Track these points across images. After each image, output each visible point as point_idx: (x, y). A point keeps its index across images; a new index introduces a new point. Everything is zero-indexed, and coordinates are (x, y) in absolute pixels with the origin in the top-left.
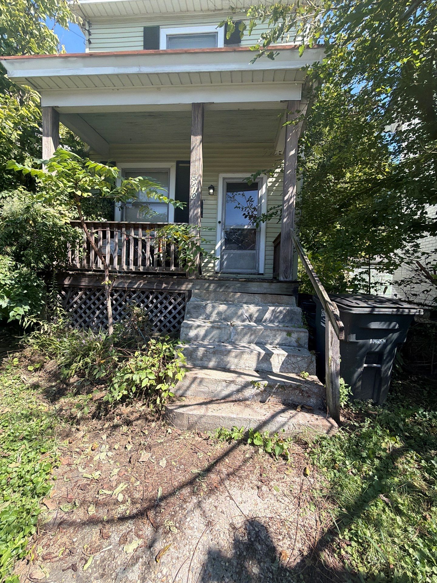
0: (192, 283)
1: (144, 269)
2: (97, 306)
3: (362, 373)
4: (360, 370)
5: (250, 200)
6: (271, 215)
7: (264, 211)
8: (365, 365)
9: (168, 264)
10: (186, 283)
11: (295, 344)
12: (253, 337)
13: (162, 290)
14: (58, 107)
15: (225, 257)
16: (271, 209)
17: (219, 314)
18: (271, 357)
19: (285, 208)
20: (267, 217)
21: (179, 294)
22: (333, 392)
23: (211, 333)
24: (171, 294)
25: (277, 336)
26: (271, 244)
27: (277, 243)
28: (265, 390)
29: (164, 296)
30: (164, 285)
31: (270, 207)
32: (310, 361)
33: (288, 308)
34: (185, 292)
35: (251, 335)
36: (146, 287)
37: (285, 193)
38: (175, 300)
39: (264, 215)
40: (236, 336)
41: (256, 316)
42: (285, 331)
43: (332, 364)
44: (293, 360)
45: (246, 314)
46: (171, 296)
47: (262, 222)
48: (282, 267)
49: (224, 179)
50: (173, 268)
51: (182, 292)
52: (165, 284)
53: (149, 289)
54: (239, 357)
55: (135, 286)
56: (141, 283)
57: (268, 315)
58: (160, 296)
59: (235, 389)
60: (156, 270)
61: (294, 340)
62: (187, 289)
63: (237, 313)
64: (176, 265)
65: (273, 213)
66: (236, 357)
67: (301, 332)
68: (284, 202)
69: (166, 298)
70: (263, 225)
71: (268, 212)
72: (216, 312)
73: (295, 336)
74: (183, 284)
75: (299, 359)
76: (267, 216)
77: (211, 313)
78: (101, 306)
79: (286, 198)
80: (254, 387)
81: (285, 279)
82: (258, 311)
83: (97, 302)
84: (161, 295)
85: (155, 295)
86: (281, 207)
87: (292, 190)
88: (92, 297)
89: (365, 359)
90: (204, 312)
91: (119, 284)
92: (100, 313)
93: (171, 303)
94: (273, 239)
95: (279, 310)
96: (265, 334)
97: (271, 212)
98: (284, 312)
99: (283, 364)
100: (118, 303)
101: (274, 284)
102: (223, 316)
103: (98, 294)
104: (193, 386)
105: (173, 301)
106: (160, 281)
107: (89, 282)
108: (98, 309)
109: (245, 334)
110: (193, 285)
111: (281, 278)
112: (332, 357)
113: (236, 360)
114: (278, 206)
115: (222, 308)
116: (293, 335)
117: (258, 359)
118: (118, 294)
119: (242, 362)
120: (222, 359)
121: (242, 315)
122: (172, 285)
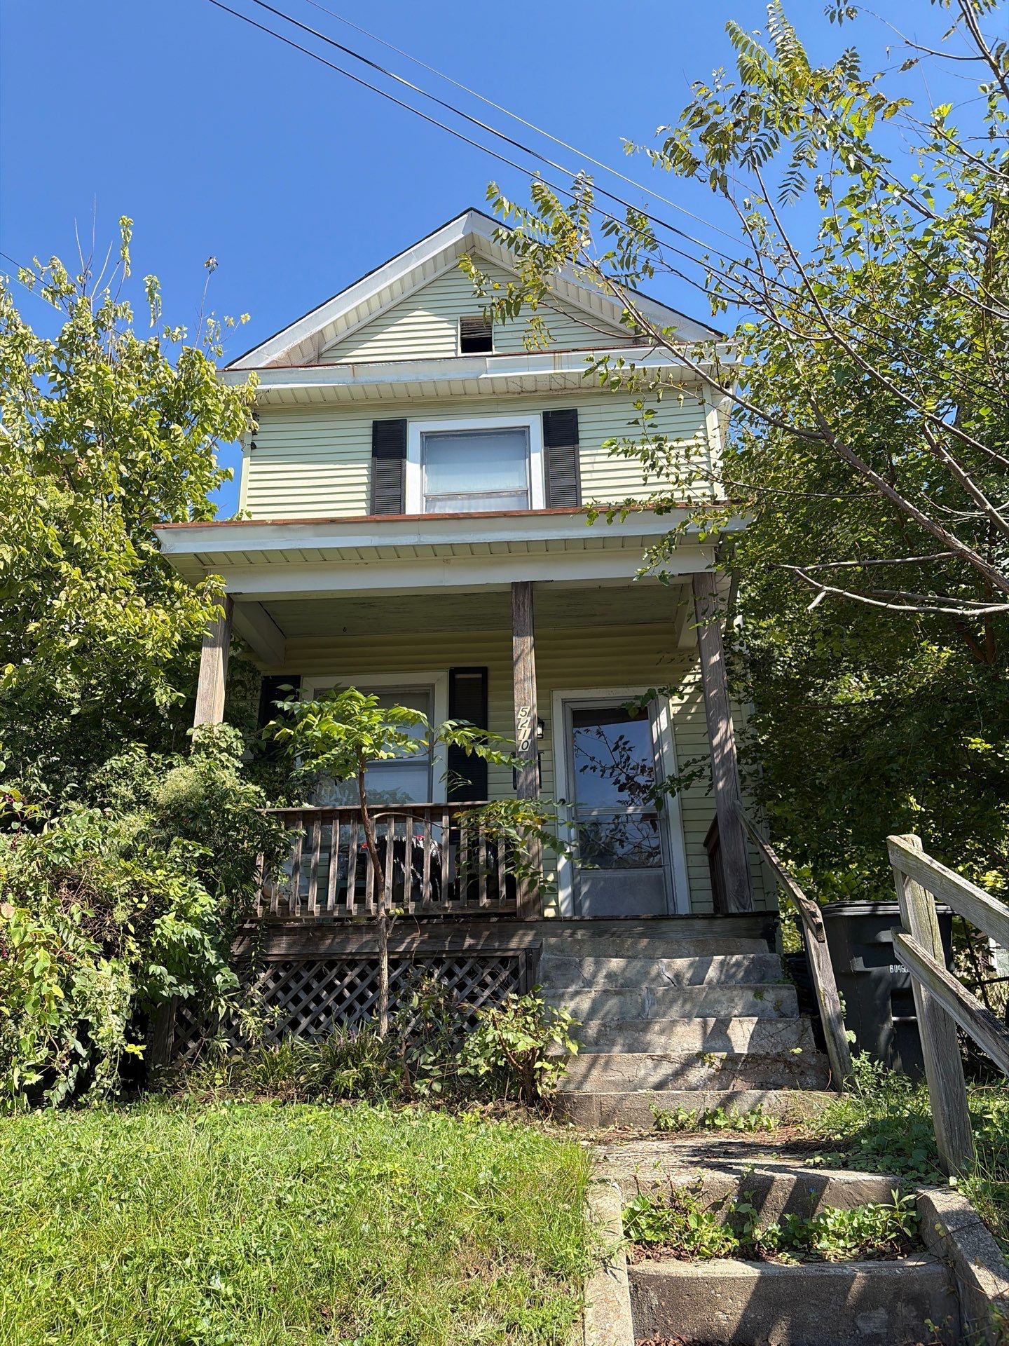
0: (534, 932)
1: (416, 909)
2: (301, 1006)
3: (891, 1032)
4: (887, 1027)
5: (621, 745)
6: (690, 778)
7: (670, 770)
8: (894, 1019)
9: (474, 894)
10: (521, 932)
11: (774, 1014)
12: (688, 1007)
13: (463, 951)
14: (240, 593)
15: (585, 889)
16: (687, 765)
17: (610, 976)
18: (727, 1027)
19: (717, 761)
20: (681, 782)
21: (504, 961)
22: (837, 1053)
23: (603, 1005)
24: (483, 961)
25: (736, 999)
26: (700, 848)
27: (713, 845)
28: (724, 1069)
29: (466, 968)
30: (469, 941)
31: (683, 761)
32: (801, 1028)
33: (752, 956)
34: (518, 953)
35: (685, 1002)
36: (426, 948)
37: (713, 732)
38: (494, 976)
39: (672, 779)
40: (655, 1008)
41: (688, 975)
42: (750, 988)
43: (827, 1001)
44: (770, 1028)
45: (668, 974)
46: (483, 967)
47: (669, 795)
48: (730, 884)
49: (565, 702)
50: (485, 901)
51: (510, 954)
52: (471, 937)
53: (434, 952)
54: (668, 1031)
55: (401, 948)
56: (413, 940)
57: (712, 973)
58: (457, 969)
59: (670, 1072)
60: (446, 909)
61: (770, 1005)
62: (523, 946)
63: (647, 973)
64: (493, 894)
65: (694, 774)
66: (662, 1032)
67: (781, 988)
68: (713, 749)
69: (471, 974)
70: (672, 802)
71: (681, 770)
72: (604, 972)
73: (770, 996)
74: (512, 936)
75: (780, 1026)
76: (679, 780)
77: (594, 975)
78: (312, 1006)
79: (716, 741)
80: (703, 1064)
81: (742, 911)
82: (691, 965)
83: (302, 995)
84: (461, 967)
85: (445, 968)
86: (708, 760)
87: (726, 727)
88: (292, 985)
89: (890, 1003)
90: (579, 976)
91: (361, 946)
92: (312, 1023)
93: (484, 985)
94: (702, 838)
95: (734, 959)
96: (711, 997)
97: (687, 771)
98: (746, 963)
99: (752, 1038)
100: (357, 992)
101: (718, 922)
102: (621, 981)
103: (306, 975)
104: (595, 1072)
105: (489, 979)
106: (459, 930)
107: (290, 946)
108: (306, 1012)
109: (673, 1001)
110: (535, 935)
111: (733, 909)
112: (825, 990)
113: (663, 1039)
114: (704, 758)
115: (615, 964)
116: (766, 995)
117: (705, 1033)
118: (357, 971)
119: (674, 1040)
120: (637, 1038)
121: (659, 975)
122: (489, 938)
